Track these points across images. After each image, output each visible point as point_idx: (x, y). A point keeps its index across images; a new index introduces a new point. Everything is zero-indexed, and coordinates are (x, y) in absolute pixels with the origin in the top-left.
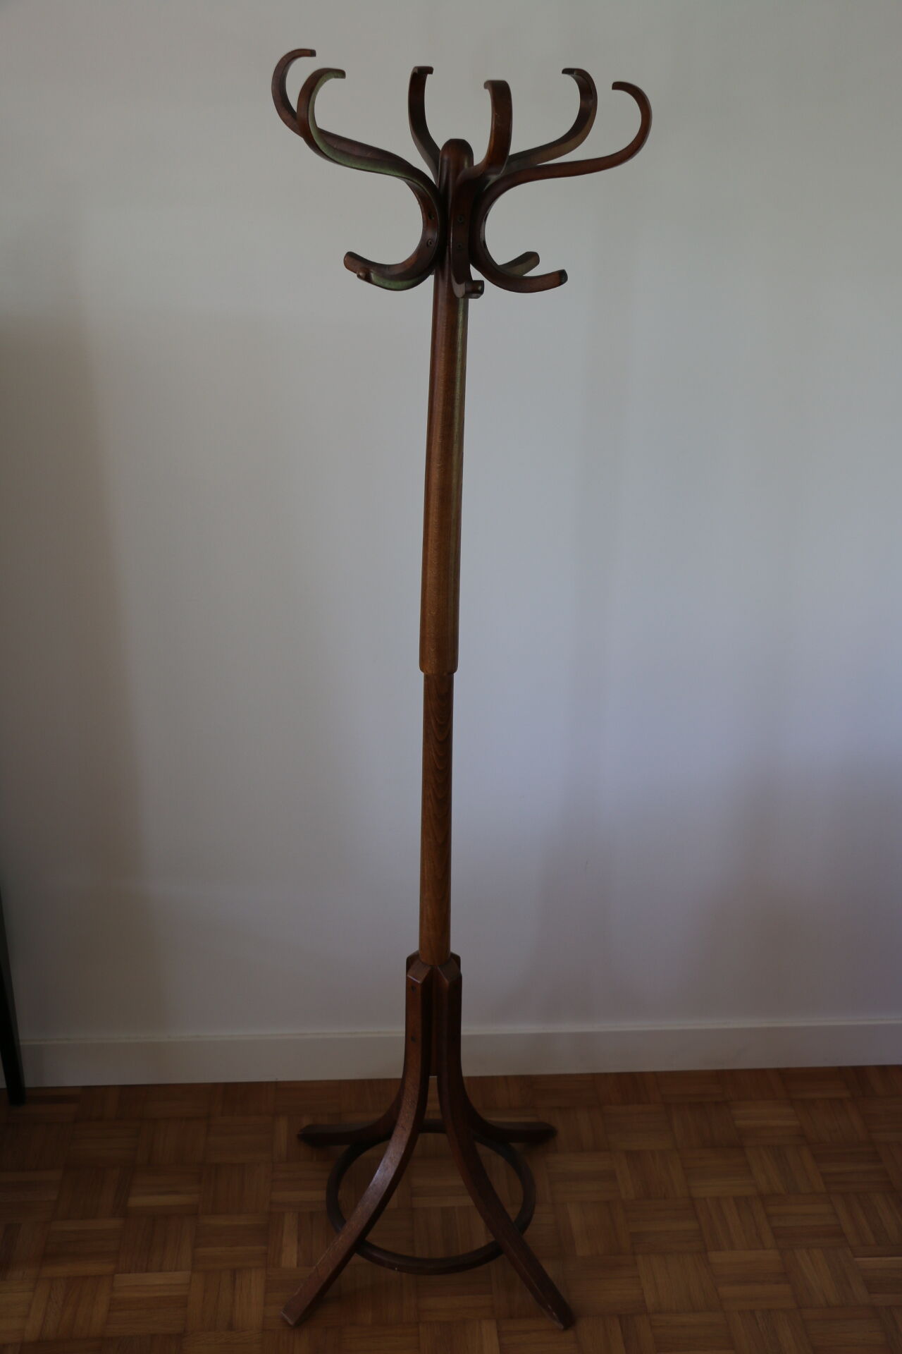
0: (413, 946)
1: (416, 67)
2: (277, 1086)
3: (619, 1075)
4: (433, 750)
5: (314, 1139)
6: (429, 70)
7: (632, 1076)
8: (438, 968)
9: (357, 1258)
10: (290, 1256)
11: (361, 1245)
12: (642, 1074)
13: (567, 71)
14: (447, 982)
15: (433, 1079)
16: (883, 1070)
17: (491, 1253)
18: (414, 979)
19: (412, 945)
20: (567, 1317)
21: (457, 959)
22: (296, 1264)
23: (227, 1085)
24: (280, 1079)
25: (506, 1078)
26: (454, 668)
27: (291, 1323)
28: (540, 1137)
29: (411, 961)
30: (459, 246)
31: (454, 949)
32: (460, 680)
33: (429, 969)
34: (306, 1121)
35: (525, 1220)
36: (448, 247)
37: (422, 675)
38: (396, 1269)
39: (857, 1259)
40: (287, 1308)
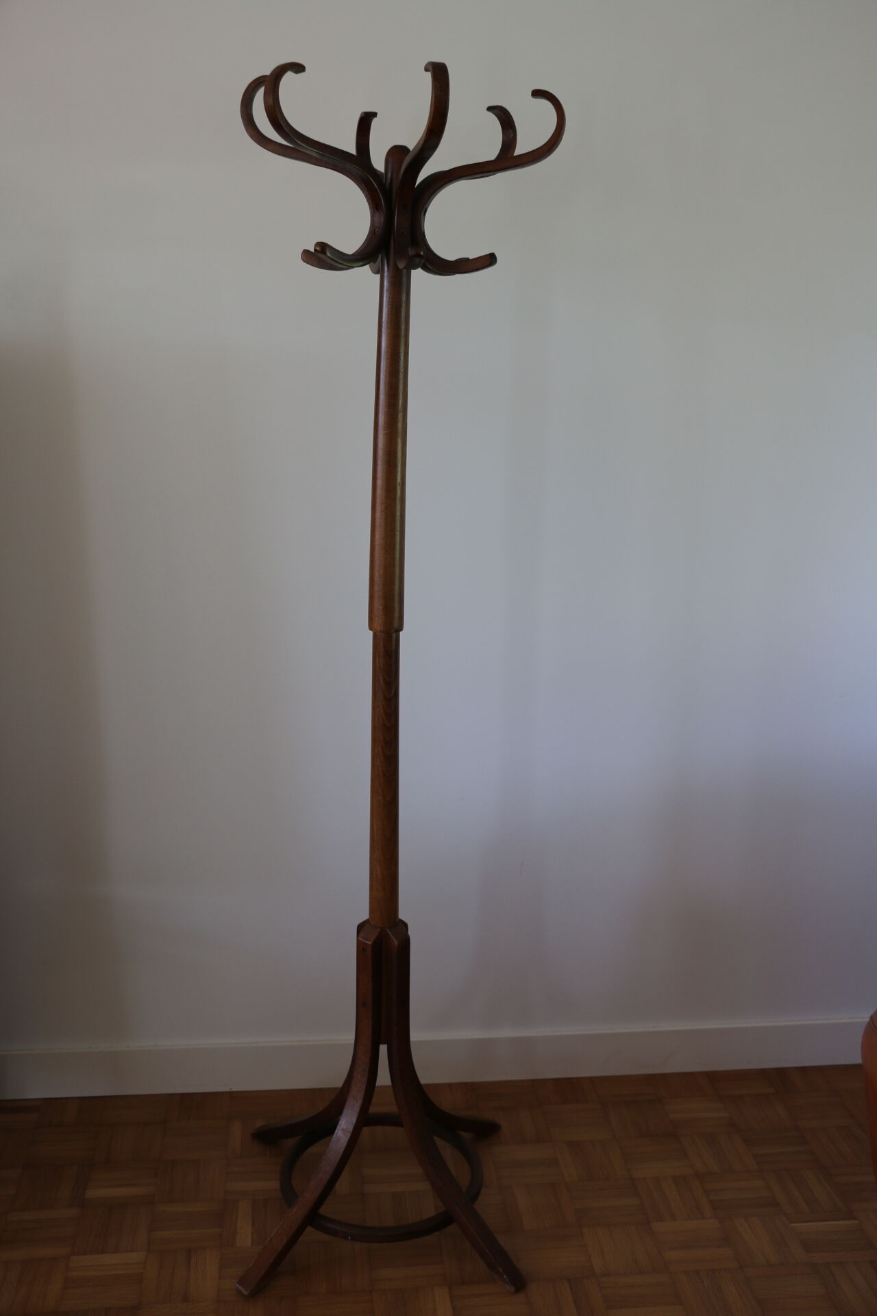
0: (364, 915)
1: (362, 113)
2: (231, 1095)
3: (557, 1081)
4: (381, 707)
5: (267, 1137)
6: (374, 115)
7: (569, 1081)
8: (388, 930)
9: (309, 1229)
10: (245, 1236)
11: (313, 1218)
12: (579, 1079)
13: (490, 109)
14: (396, 942)
15: (383, 1049)
16: (804, 1070)
17: (441, 1222)
18: (364, 941)
19: (362, 912)
20: (519, 1282)
21: (405, 925)
22: (250, 1244)
23: (183, 1095)
24: (234, 1089)
26: (400, 628)
27: (245, 1293)
28: (487, 1131)
29: (361, 928)
30: (403, 232)
31: (402, 915)
32: (406, 639)
33: (379, 930)
34: (259, 1123)
35: (474, 1192)
36: (392, 236)
37: (371, 633)
38: (350, 1238)
39: (793, 1225)
40: (242, 1281)
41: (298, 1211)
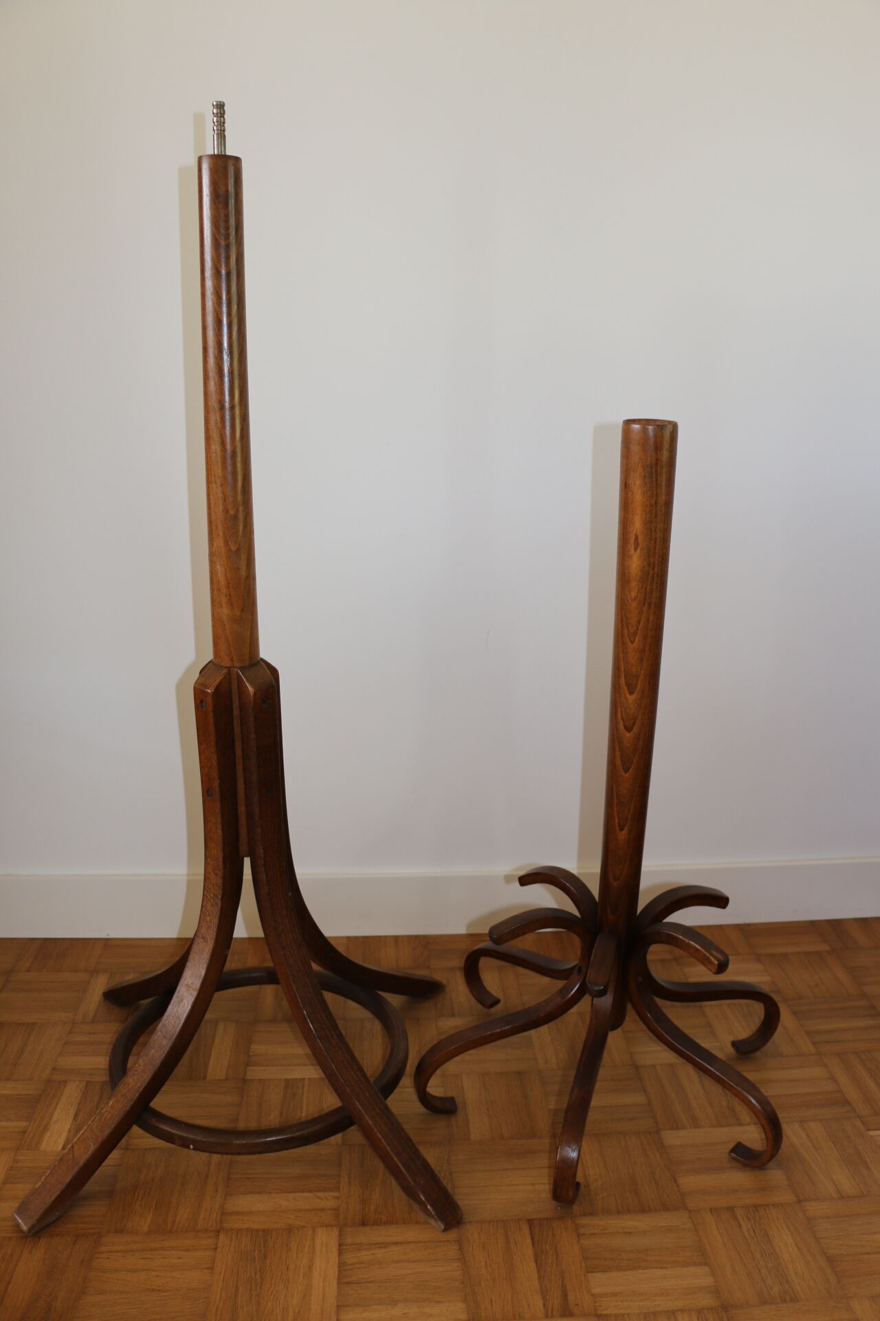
5: (119, 997)
9: (135, 1129)
11: (142, 1112)
14: (251, 689)
18: (202, 689)
25: (396, 939)
27: (25, 1228)
33: (224, 671)
38: (192, 1147)
39: (872, 1133)
40: (21, 1210)
41: (117, 1106)
